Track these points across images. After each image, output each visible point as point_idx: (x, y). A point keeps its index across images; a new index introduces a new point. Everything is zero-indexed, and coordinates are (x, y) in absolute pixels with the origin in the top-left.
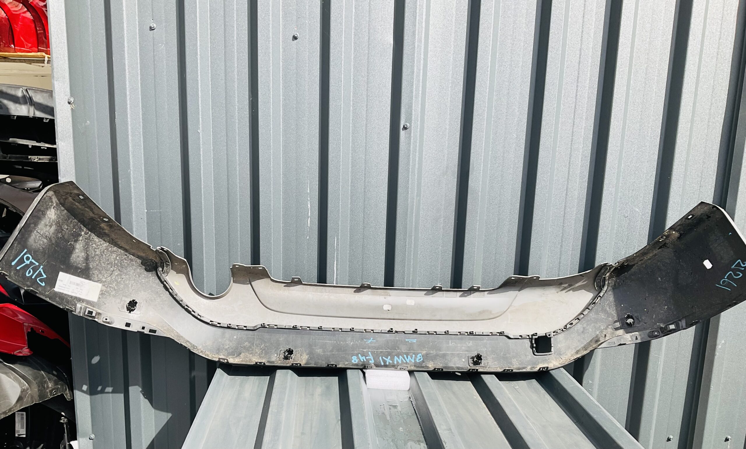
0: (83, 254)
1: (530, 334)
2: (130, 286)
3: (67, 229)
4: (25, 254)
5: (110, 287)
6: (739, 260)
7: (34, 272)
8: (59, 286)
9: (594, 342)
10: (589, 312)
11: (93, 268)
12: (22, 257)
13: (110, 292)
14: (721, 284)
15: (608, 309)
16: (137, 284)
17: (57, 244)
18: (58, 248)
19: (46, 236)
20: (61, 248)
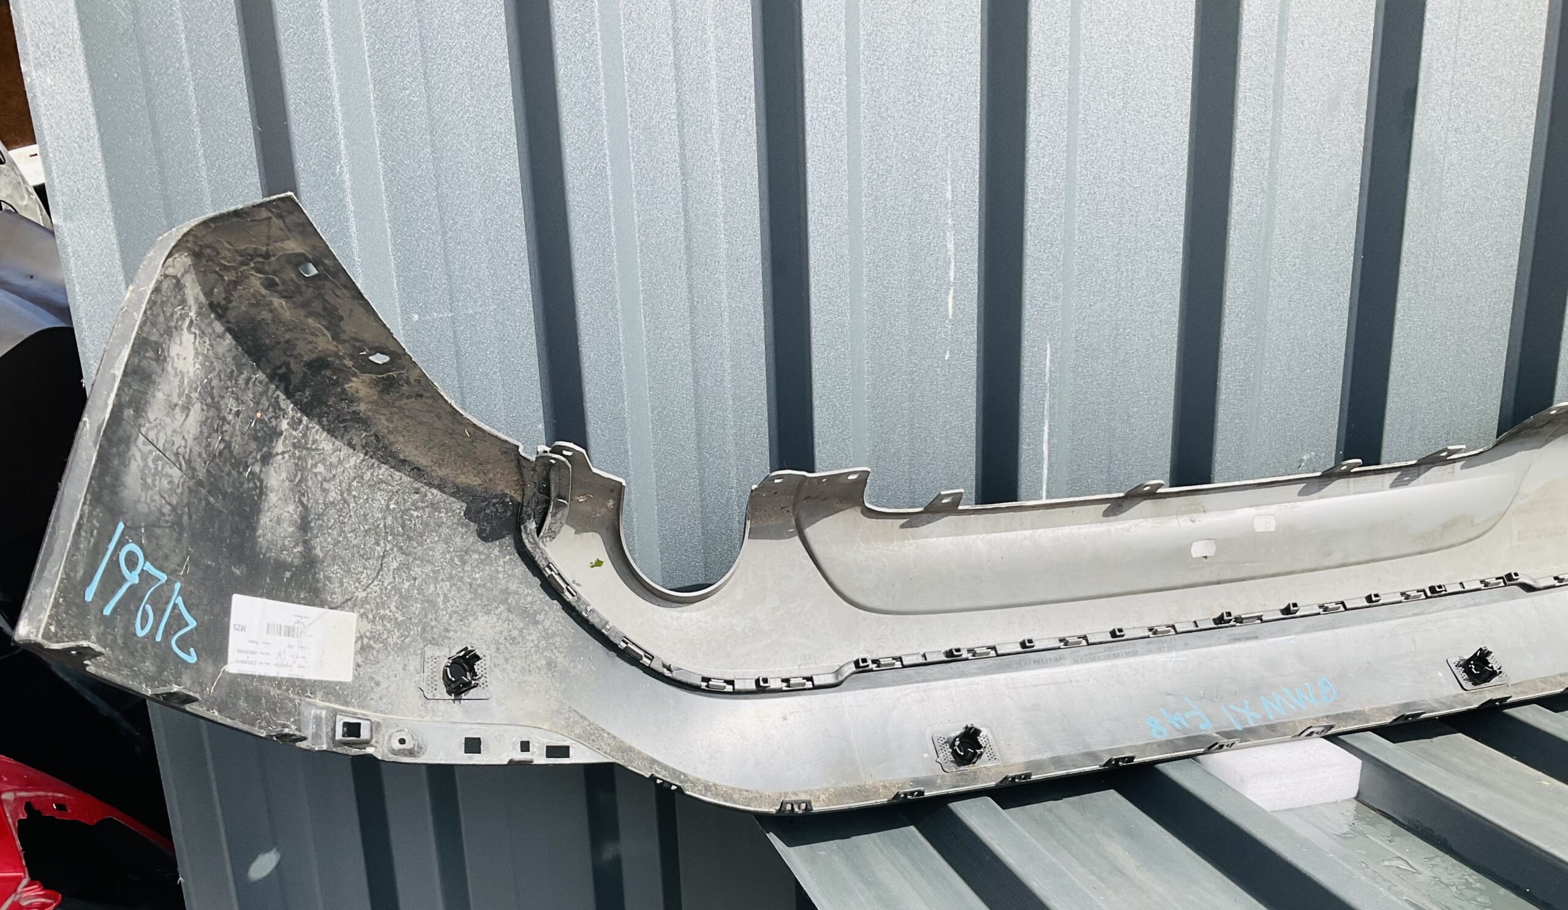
0: (291, 508)
2: (440, 600)
3: (238, 414)
4: (121, 544)
5: (383, 618)
7: (159, 613)
8: (239, 651)
11: (325, 557)
12: (114, 562)
13: (385, 636)
16: (459, 589)
17: (213, 484)
18: (216, 499)
19: (177, 454)
20: (225, 495)
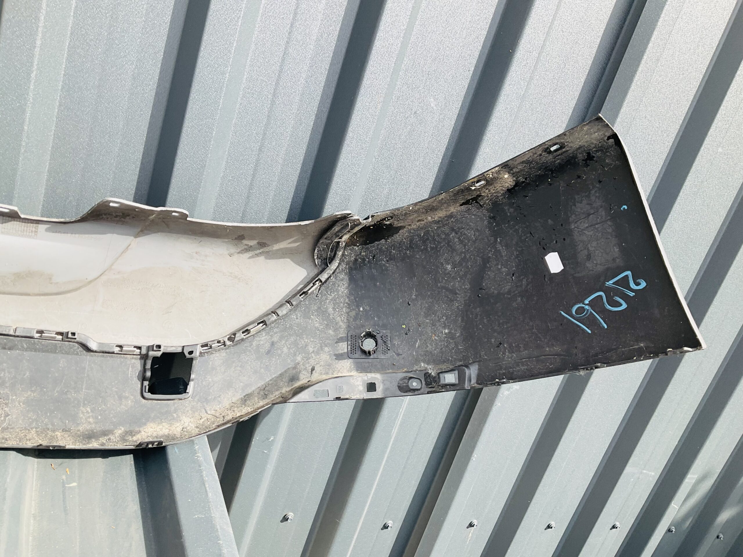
1: (145, 343)
6: (629, 273)
9: (286, 379)
10: (290, 310)
14: (574, 313)
15: (330, 310)
